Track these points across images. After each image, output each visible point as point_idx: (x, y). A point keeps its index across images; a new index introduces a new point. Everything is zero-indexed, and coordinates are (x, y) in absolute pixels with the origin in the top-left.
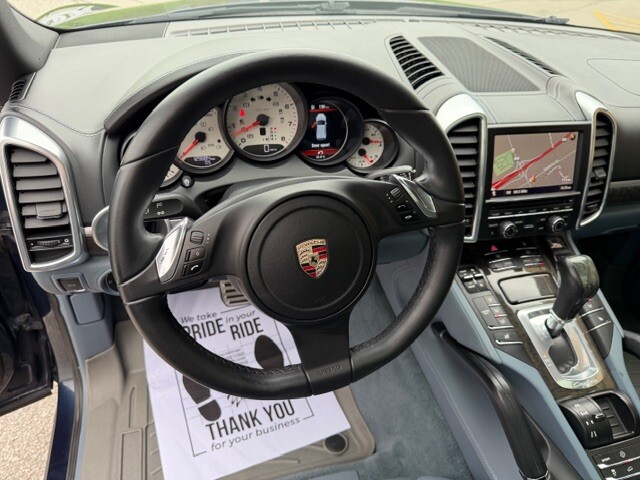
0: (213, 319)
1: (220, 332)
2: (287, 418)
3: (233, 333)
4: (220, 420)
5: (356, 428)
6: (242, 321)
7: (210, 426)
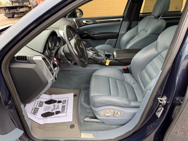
0: (34, 108)
1: (39, 108)
2: (66, 102)
3: (40, 106)
4: (61, 111)
5: (74, 92)
6: (39, 104)
7: (61, 113)
